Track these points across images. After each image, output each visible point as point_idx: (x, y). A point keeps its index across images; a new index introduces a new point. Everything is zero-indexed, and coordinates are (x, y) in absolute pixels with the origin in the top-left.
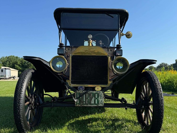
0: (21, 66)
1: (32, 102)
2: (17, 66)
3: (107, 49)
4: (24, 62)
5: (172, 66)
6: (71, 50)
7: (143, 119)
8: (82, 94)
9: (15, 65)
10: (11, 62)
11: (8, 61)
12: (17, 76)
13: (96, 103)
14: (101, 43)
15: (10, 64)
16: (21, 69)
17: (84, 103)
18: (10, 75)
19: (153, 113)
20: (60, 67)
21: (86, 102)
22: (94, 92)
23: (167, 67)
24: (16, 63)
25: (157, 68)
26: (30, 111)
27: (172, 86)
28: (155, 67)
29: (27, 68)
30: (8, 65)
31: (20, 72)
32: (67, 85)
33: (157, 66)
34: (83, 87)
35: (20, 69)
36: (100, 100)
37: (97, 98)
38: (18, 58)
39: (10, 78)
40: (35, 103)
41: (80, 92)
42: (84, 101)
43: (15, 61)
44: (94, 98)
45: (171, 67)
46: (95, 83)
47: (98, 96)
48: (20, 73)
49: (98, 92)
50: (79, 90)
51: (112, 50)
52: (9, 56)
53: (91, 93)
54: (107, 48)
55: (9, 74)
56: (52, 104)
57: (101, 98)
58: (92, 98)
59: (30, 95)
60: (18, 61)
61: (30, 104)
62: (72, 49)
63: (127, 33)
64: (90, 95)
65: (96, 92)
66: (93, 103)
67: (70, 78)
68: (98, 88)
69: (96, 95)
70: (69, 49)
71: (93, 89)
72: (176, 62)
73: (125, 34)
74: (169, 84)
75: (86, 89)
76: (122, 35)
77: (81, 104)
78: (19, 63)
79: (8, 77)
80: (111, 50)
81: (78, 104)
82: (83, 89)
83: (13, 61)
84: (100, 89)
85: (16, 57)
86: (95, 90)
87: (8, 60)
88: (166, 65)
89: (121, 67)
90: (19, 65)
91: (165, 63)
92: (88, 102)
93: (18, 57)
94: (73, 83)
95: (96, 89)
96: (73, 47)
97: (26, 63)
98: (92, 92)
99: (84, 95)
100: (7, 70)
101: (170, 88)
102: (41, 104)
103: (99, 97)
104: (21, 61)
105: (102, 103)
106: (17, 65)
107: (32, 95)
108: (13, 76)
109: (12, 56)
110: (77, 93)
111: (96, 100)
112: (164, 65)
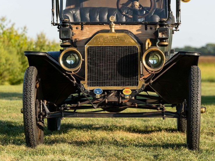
20: (71, 63)
34: (100, 90)
50: (95, 93)
54: (143, 24)
62: (82, 28)
67: (86, 79)
68: (127, 91)
70: (77, 28)
80: (151, 28)
84: (130, 92)
95: (124, 92)
96: (84, 24)
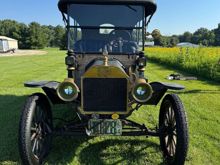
0: (21, 34)
1: (39, 132)
2: (16, 34)
3: (127, 56)
4: (24, 29)
5: (213, 32)
6: (83, 58)
7: (166, 144)
8: (96, 122)
9: (13, 33)
10: (7, 29)
11: (3, 28)
12: (17, 49)
13: (113, 132)
14: (120, 40)
15: (7, 32)
16: (21, 37)
17: (99, 133)
18: (8, 48)
19: (176, 146)
20: (69, 93)
21: (101, 131)
22: (111, 120)
23: (206, 34)
24: (14, 30)
25: (194, 35)
26: (38, 141)
27: (208, 73)
28: (192, 34)
29: (29, 37)
30: (3, 32)
31: (20, 42)
32: (79, 112)
33: (195, 32)
34: (97, 115)
35: (19, 38)
36: (117, 129)
37: (114, 127)
38: (15, 23)
39: (8, 51)
40: (42, 132)
41: (94, 121)
42: (99, 130)
43: (12, 27)
44: (110, 127)
45: (211, 33)
46: (111, 110)
47: (115, 125)
48: (20, 44)
49: (116, 120)
50: (93, 118)
51: (134, 58)
52: (4, 20)
53: (107, 122)
54: (127, 54)
55: (6, 46)
56: (63, 133)
57: (118, 126)
58: (109, 127)
59: (36, 125)
60: (16, 27)
61: (37, 134)
62: (83, 56)
63: (154, 32)
64: (106, 123)
65: (113, 120)
66: (109, 132)
67: (82, 105)
68: (115, 116)
69: (113, 123)
70: (79, 56)
71: (110, 117)
72: (219, 27)
73: (151, 33)
74: (204, 69)
75: (102, 116)
76: (147, 34)
77: (96, 134)
78: (17, 30)
79: (6, 50)
80: (132, 58)
81: (92, 134)
82: (98, 118)
83: (9, 28)
84: (118, 116)
85: (13, 21)
86: (112, 119)
87: (3, 26)
88: (206, 30)
89: (143, 92)
90: (18, 33)
91: (204, 28)
92: (104, 131)
93: (16, 21)
94: (85, 110)
95: (113, 117)
96: (84, 54)
97: (27, 31)
98: (108, 120)
99: (99, 125)
100: (3, 41)
101: (205, 74)
102: (50, 134)
103: (117, 126)
104: (20, 28)
105: (120, 132)
106: (15, 32)
107: (38, 124)
108: (12, 49)
109: (7, 20)
110: (91, 122)
111: (113, 129)
112: (203, 31)
